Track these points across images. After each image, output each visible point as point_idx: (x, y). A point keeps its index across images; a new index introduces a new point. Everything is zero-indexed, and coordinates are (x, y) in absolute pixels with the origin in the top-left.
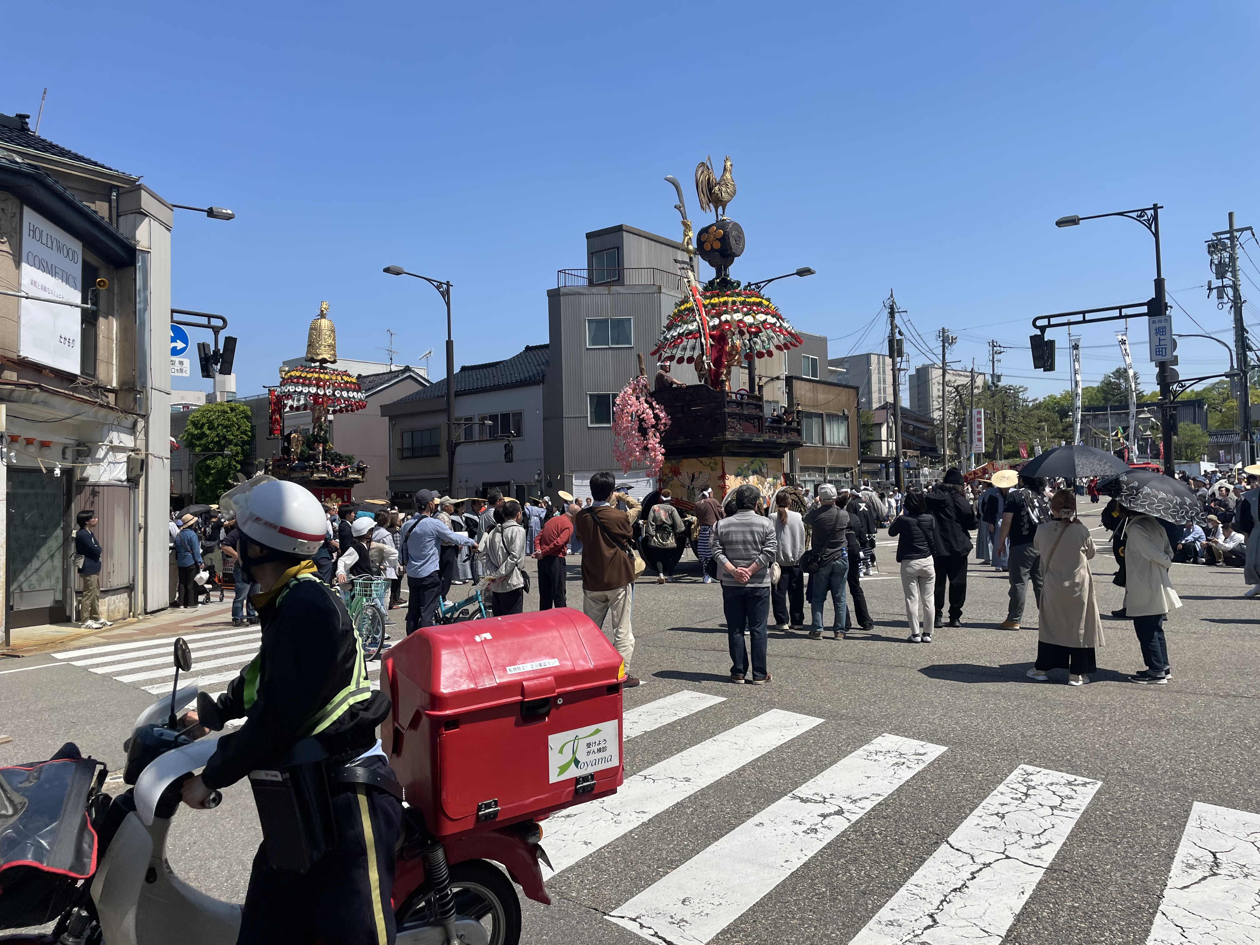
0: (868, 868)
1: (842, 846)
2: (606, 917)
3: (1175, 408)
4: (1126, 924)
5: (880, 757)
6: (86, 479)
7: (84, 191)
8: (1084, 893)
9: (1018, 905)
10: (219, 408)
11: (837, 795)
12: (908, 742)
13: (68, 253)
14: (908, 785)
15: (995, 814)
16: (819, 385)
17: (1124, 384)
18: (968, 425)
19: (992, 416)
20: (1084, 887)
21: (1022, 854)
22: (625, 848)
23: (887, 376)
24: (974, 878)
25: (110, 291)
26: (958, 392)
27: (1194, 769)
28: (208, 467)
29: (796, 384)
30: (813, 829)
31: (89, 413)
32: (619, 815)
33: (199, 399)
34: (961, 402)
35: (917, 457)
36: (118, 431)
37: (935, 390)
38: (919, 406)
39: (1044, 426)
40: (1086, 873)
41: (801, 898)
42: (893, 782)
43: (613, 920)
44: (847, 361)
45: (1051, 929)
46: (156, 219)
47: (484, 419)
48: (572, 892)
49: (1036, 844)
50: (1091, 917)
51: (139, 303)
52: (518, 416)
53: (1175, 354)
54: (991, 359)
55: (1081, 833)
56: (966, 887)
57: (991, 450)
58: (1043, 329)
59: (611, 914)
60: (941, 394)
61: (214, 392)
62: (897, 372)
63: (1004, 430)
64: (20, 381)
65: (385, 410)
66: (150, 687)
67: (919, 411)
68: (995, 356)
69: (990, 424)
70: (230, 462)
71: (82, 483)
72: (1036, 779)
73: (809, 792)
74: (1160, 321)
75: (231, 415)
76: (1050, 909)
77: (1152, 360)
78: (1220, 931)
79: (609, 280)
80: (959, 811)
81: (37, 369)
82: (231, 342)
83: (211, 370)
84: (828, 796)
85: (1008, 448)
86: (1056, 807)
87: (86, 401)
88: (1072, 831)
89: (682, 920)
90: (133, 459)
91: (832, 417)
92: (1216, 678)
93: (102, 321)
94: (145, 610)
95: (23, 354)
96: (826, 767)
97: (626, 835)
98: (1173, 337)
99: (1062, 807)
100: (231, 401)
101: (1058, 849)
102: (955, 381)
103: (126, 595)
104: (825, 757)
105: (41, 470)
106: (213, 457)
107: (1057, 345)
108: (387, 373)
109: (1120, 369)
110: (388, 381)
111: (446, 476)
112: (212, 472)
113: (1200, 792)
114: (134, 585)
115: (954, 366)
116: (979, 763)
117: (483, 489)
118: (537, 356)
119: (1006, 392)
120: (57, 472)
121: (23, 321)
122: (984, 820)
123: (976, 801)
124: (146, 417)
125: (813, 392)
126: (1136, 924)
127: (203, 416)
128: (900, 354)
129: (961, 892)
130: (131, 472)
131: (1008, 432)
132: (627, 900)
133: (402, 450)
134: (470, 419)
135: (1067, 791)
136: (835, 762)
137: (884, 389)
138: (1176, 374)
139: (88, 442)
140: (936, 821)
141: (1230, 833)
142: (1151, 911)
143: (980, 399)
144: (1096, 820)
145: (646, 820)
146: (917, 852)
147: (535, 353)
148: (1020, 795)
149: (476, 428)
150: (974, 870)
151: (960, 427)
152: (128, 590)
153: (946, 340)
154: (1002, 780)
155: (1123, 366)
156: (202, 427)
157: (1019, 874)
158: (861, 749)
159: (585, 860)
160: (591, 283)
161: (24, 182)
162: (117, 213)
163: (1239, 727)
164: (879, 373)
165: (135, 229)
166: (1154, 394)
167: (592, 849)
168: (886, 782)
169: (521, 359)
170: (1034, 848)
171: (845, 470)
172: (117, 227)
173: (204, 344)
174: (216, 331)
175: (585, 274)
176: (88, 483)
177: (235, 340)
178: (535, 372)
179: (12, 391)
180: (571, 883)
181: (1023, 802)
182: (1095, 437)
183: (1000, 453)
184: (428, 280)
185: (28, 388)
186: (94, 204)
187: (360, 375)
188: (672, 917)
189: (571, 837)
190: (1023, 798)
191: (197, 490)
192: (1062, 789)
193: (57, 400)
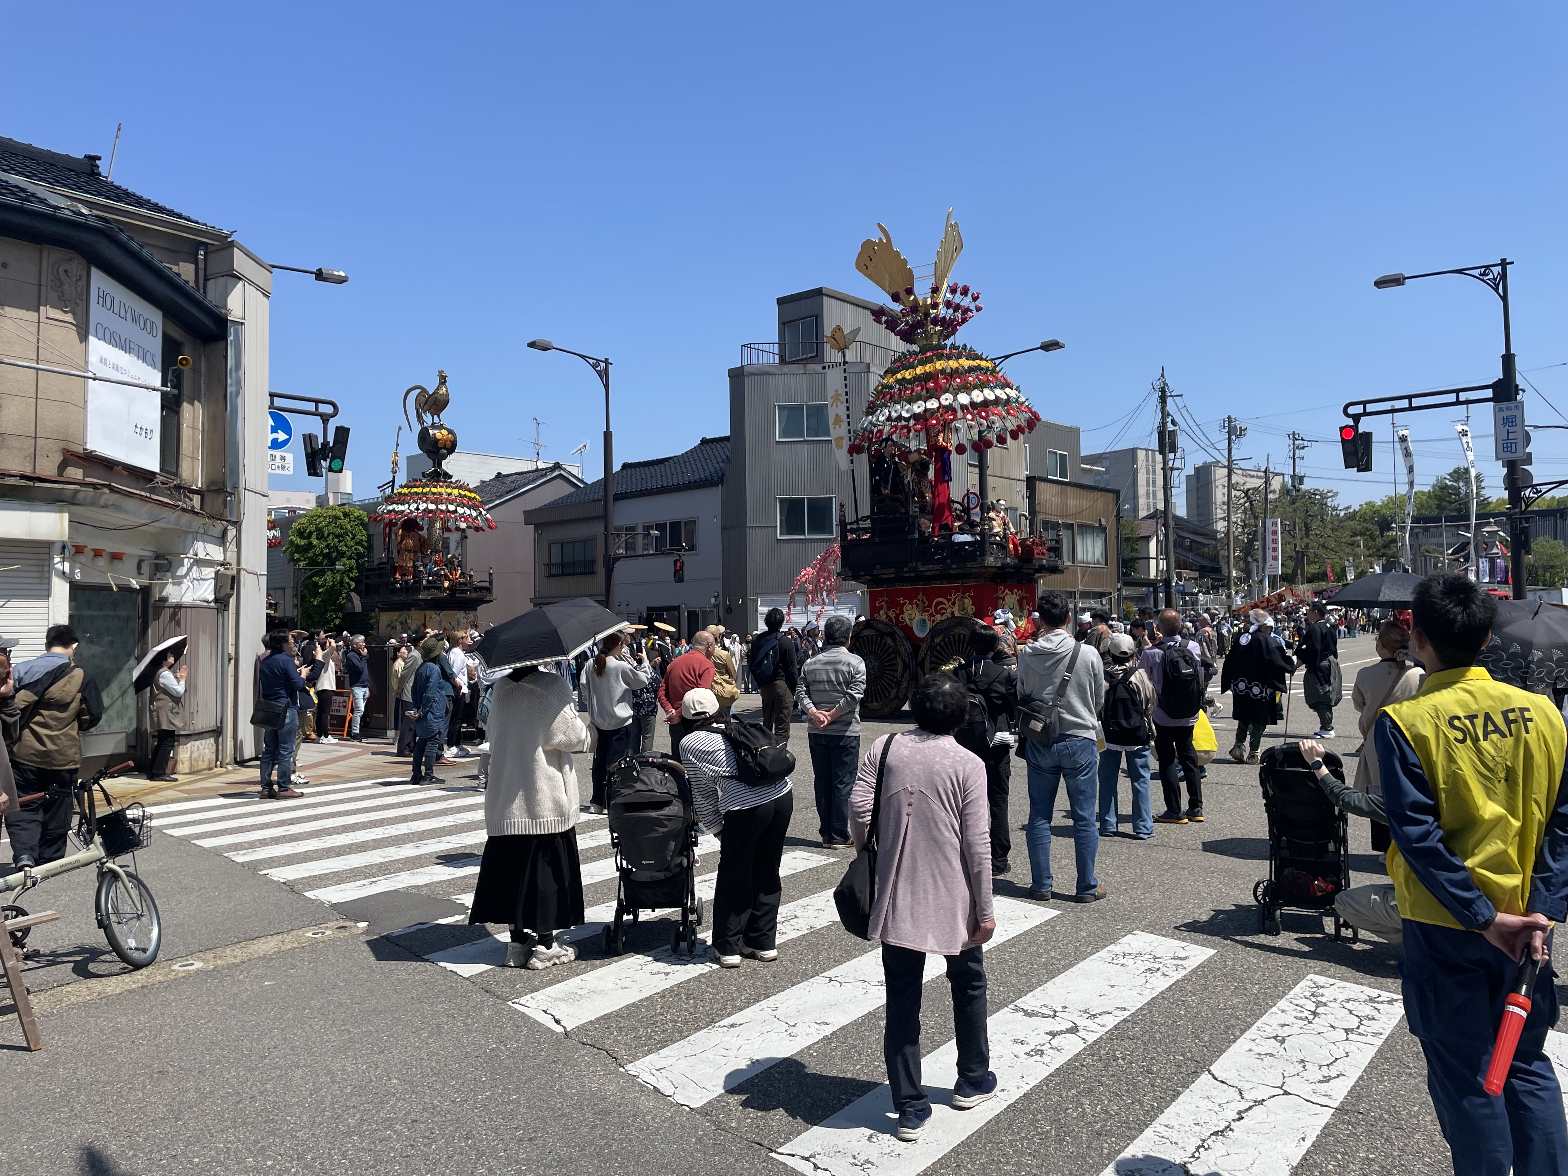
0: (1106, 1102)
1: (1074, 1073)
2: (772, 1154)
3: (1527, 520)
5: (1129, 961)
6: (164, 600)
7: (164, 249)
8: (1383, 1141)
9: (1296, 1154)
10: (330, 513)
11: (1071, 1009)
12: (1166, 943)
13: (145, 323)
14: (1163, 998)
15: (1273, 1037)
16: (1069, 489)
17: (1464, 488)
18: (1260, 539)
19: (1292, 528)
20: (1382, 1133)
21: (1305, 1090)
23: (1157, 477)
24: (1241, 1118)
25: (196, 370)
26: (1248, 498)
28: (316, 583)
29: (1040, 486)
30: (1039, 1050)
31: (170, 519)
32: (794, 1026)
33: (308, 501)
34: (1251, 510)
35: (1195, 579)
36: (204, 541)
37: (1219, 495)
38: (1199, 515)
39: (1359, 541)
40: (1386, 1116)
41: (1018, 1137)
42: (1144, 993)
43: (781, 1158)
44: (1107, 458)
46: (251, 283)
47: (648, 528)
48: (731, 1120)
49: (1324, 1077)
51: (231, 385)
52: (692, 523)
53: (1527, 450)
54: (1292, 455)
55: (1382, 1064)
56: (1231, 1130)
57: (1290, 571)
58: (1356, 418)
59: (779, 1150)
60: (1226, 499)
61: (326, 493)
62: (1169, 472)
63: (1307, 546)
64: (87, 479)
65: (530, 516)
66: (235, 853)
67: (1199, 521)
68: (1297, 451)
69: (1289, 539)
70: (342, 579)
71: (160, 604)
72: (1328, 994)
73: (1035, 1003)
74: (1509, 409)
75: (345, 522)
76: (1337, 1160)
77: (1497, 459)
79: (805, 356)
80: (1226, 1033)
81: (108, 465)
82: (342, 433)
83: (318, 467)
84: (1059, 1009)
85: (1311, 569)
86: (1352, 1030)
87: (166, 505)
88: (1372, 1061)
89: (867, 1161)
90: (222, 574)
91: (1085, 528)
93: (186, 406)
94: (235, 758)
95: (90, 447)
96: (1059, 972)
97: (802, 1051)
98: (1526, 428)
99: (1359, 1031)
100: (345, 504)
101: (1353, 1084)
102: (1244, 484)
103: (212, 740)
104: (1059, 960)
105: (112, 587)
106: (321, 573)
107: (1374, 439)
108: (533, 471)
109: (1459, 469)
110: (533, 481)
111: (603, 598)
112: (321, 590)
114: (222, 728)
115: (1243, 464)
116: (1255, 971)
117: (648, 615)
118: (715, 451)
119: (1310, 498)
121: (90, 407)
122: (1257, 1045)
123: (1249, 1020)
124: (237, 524)
125: (1061, 497)
127: (310, 522)
128: (1173, 449)
129: (1223, 1136)
130: (219, 591)
131: (1313, 548)
132: (799, 1134)
133: (549, 566)
134: (633, 528)
135: (1367, 1010)
136: (1071, 965)
137: (1154, 492)
138: (1530, 476)
139: (169, 554)
140: (1196, 1044)
143: (1276, 507)
145: (828, 1033)
146: (1169, 1084)
147: (713, 447)
148: (1306, 1014)
149: (640, 539)
150: (1241, 1109)
151: (1251, 542)
152: (215, 734)
153: (1233, 431)
154: (1284, 994)
155: (1463, 464)
156: (309, 537)
157: (1299, 1115)
158: (1105, 950)
159: (750, 1082)
160: (783, 361)
161: (87, 237)
162: (205, 277)
164: (1148, 473)
165: (226, 296)
166: (1500, 501)
168: (1135, 993)
169: (695, 454)
170: (1320, 1082)
171: (1102, 595)
172: (205, 292)
173: (310, 435)
174: (325, 418)
175: (776, 349)
176: (167, 604)
177: (347, 431)
178: (712, 469)
179: (77, 492)
180: (731, 1110)
181: (1310, 1023)
182: (1425, 556)
183: (1302, 575)
184: (583, 357)
185: (95, 488)
186: (178, 265)
187: (499, 474)
188: (854, 1157)
189: (734, 1052)
190: (1311, 1017)
191: (303, 613)
192: (1361, 1007)
193: (130, 503)
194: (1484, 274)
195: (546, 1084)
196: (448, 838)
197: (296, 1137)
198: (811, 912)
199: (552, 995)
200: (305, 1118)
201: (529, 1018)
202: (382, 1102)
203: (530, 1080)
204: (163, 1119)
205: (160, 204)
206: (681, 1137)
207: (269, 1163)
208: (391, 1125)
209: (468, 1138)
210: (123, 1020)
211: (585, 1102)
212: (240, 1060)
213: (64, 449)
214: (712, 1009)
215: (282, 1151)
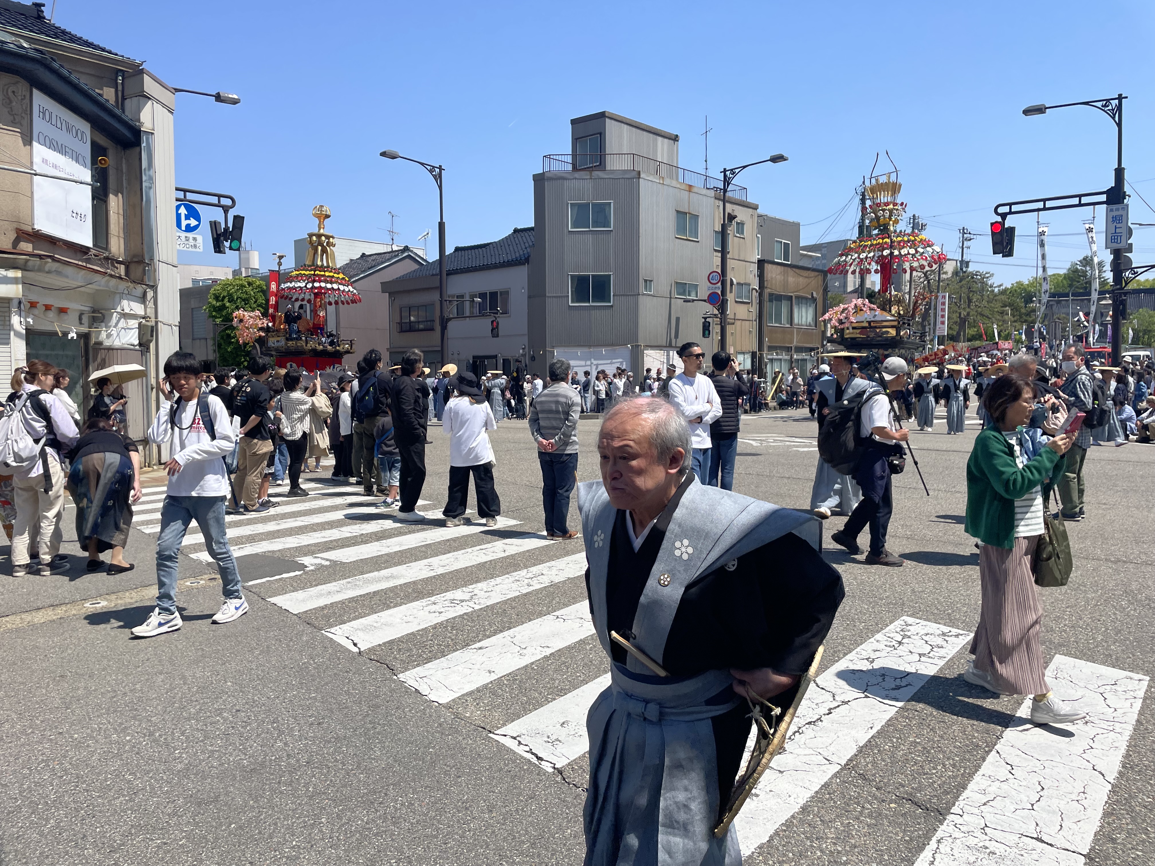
2: (491, 735)
3: (1126, 294)
4: (960, 759)
6: (100, 343)
7: (88, 74)
8: (929, 731)
9: (863, 738)
10: (240, 282)
13: (77, 132)
15: (866, 659)
16: (790, 269)
17: (1089, 272)
18: (933, 309)
19: (957, 300)
20: (930, 725)
22: (523, 677)
24: (830, 713)
25: (118, 169)
26: (926, 277)
27: (1065, 625)
28: (229, 336)
29: (768, 267)
31: (101, 283)
32: (525, 648)
33: (227, 274)
34: (929, 287)
36: (128, 300)
39: (1007, 311)
40: (935, 714)
43: (496, 737)
45: (889, 761)
46: (159, 102)
47: (473, 296)
48: (466, 713)
49: (897, 686)
50: (928, 752)
51: (145, 181)
52: (506, 294)
53: (1129, 242)
54: (961, 245)
56: (821, 721)
57: (954, 333)
58: (1004, 216)
59: (496, 732)
61: (239, 268)
63: (968, 314)
64: (35, 251)
65: (386, 287)
66: (145, 527)
68: (965, 243)
69: (956, 308)
71: (97, 346)
72: (913, 630)
74: (1117, 210)
75: (249, 289)
76: (893, 742)
77: (1107, 248)
78: (1047, 770)
79: (591, 165)
80: (833, 655)
81: (52, 241)
82: (239, 220)
83: (222, 246)
85: (971, 332)
86: (924, 655)
87: (97, 272)
89: (557, 740)
90: (144, 325)
91: (801, 300)
92: (1113, 545)
93: (112, 197)
94: (160, 461)
95: (37, 227)
97: (527, 666)
98: (1129, 225)
99: (929, 655)
100: (251, 276)
101: (916, 691)
105: (56, 333)
107: (1017, 233)
108: (389, 253)
109: (1087, 257)
110: (389, 260)
111: (439, 349)
112: (233, 340)
113: (1064, 646)
116: (865, 614)
117: (473, 361)
118: (524, 238)
119: (973, 278)
120: (73, 335)
121: (36, 196)
122: (853, 664)
123: (852, 647)
124: (154, 288)
125: (784, 275)
126: (969, 760)
127: (224, 289)
129: (814, 725)
130: (142, 337)
131: (973, 315)
132: (513, 722)
133: (400, 324)
134: (462, 296)
135: (939, 641)
138: (1130, 261)
139: (102, 309)
141: (1082, 684)
142: (987, 749)
143: (946, 284)
144: (958, 666)
145: (548, 654)
147: (522, 234)
148: (894, 643)
149: (467, 305)
150: (832, 707)
153: (916, 227)
154: (882, 629)
155: (1089, 254)
156: (223, 300)
157: (872, 711)
159: (485, 686)
160: (575, 168)
161: (29, 66)
162: (123, 97)
163: (1120, 590)
165: (139, 111)
166: (1110, 281)
167: (494, 677)
169: (509, 240)
170: (893, 689)
171: (812, 349)
172: (123, 109)
173: (215, 222)
174: (226, 210)
175: (569, 159)
176: (103, 346)
177: (243, 218)
178: (521, 252)
179: (27, 261)
180: (468, 705)
181: (895, 649)
183: (964, 336)
184: (422, 164)
185: (41, 258)
186: (102, 89)
187: (364, 254)
188: (548, 737)
189: (478, 666)
190: (896, 646)
191: (220, 356)
192: (935, 639)
193: (69, 270)
194: (1105, 106)
195: (338, 686)
196: (302, 518)
197: (150, 720)
198: (554, 571)
199: (355, 626)
200: (159, 707)
201: (335, 642)
202: (217, 698)
203: (327, 684)
204: (57, 708)
205: (90, 41)
206: (428, 723)
207: (128, 738)
208: (221, 713)
209: (274, 723)
210: (42, 640)
211: (364, 699)
212: (121, 668)
213: (17, 229)
214: (468, 636)
215: (139, 730)
